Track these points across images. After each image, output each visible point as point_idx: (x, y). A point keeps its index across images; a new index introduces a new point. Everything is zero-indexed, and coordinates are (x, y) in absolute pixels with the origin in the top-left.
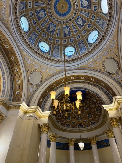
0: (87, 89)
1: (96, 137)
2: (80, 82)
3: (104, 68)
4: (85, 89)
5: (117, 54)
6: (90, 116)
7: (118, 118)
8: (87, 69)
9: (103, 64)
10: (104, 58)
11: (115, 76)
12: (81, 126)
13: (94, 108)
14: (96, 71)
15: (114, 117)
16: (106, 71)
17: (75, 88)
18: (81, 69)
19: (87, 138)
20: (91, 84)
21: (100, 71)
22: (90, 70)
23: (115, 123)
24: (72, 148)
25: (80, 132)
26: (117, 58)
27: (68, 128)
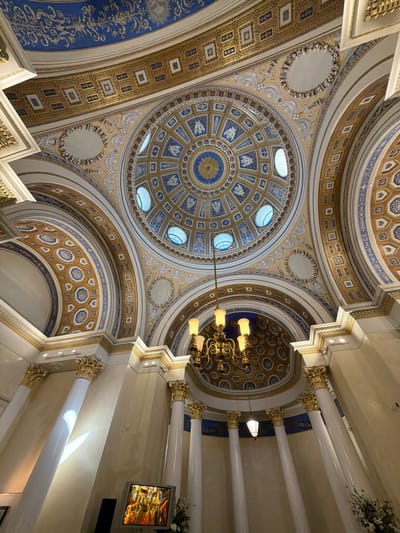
0: (260, 312)
1: (282, 408)
2: (245, 298)
3: (289, 271)
4: (255, 310)
5: (310, 244)
6: (268, 365)
7: (324, 370)
8: (257, 273)
9: (287, 264)
10: (287, 253)
11: (309, 286)
12: (251, 385)
13: (275, 348)
14: (275, 276)
15: (314, 367)
16: (292, 275)
17: (237, 309)
18: (246, 273)
19: (264, 411)
20: (267, 301)
21: (281, 277)
22: (263, 274)
23: (318, 379)
24: (234, 432)
25: (249, 397)
26: (311, 253)
27: (225, 391)
